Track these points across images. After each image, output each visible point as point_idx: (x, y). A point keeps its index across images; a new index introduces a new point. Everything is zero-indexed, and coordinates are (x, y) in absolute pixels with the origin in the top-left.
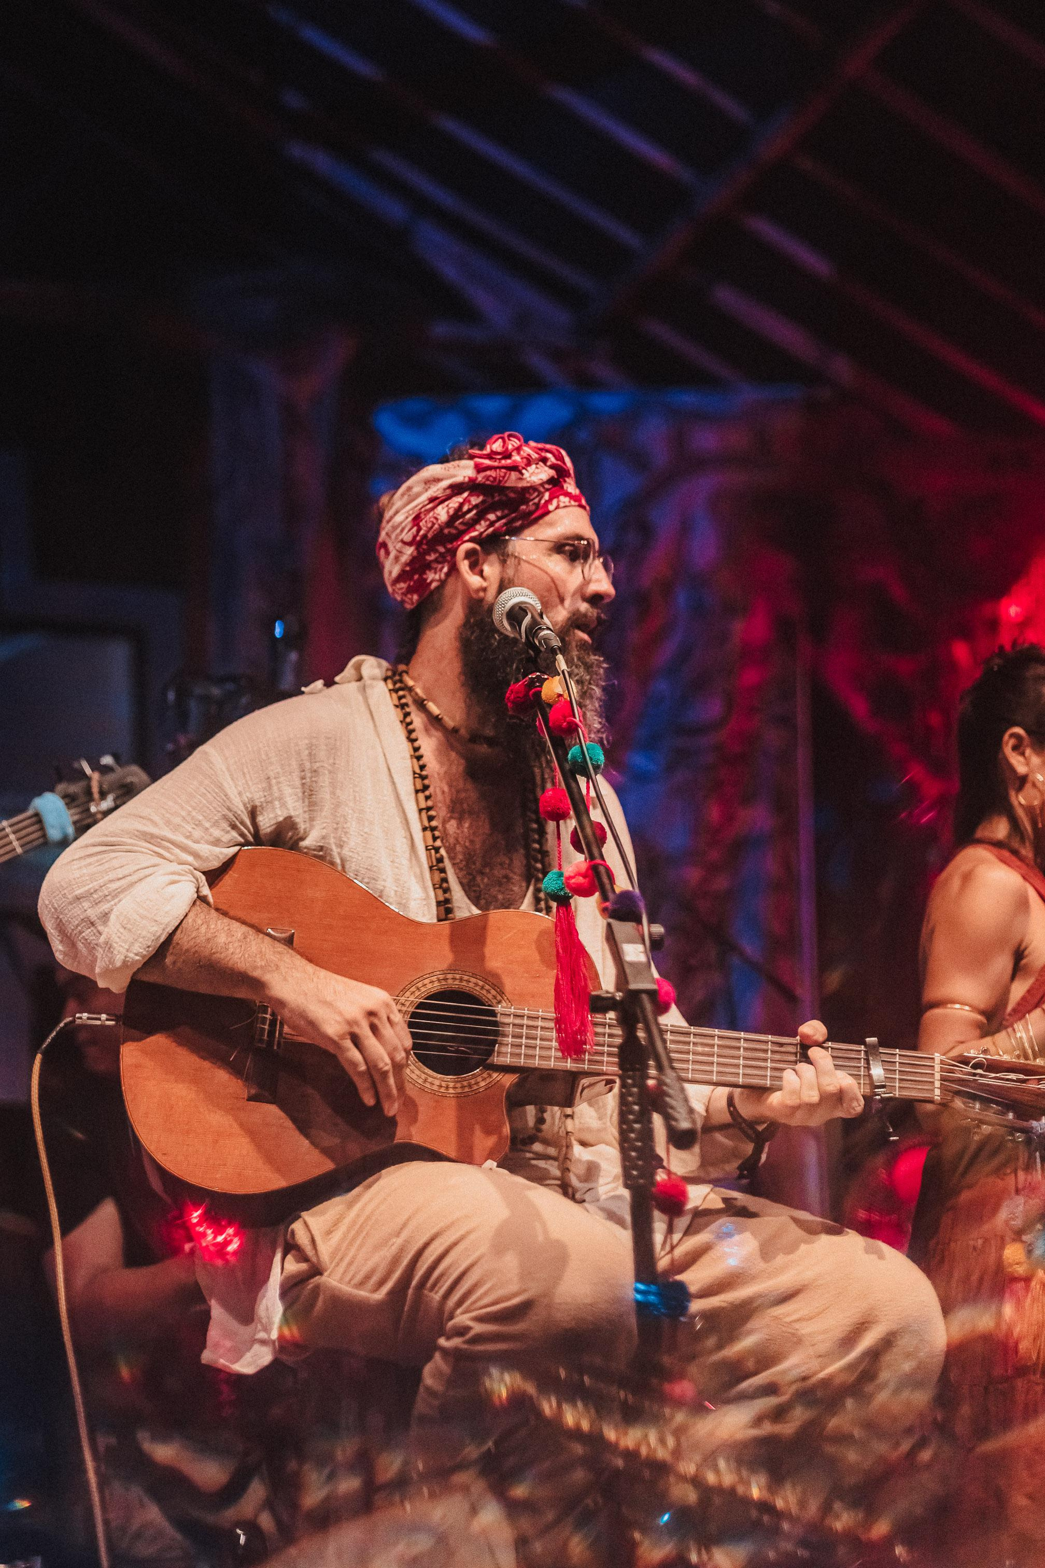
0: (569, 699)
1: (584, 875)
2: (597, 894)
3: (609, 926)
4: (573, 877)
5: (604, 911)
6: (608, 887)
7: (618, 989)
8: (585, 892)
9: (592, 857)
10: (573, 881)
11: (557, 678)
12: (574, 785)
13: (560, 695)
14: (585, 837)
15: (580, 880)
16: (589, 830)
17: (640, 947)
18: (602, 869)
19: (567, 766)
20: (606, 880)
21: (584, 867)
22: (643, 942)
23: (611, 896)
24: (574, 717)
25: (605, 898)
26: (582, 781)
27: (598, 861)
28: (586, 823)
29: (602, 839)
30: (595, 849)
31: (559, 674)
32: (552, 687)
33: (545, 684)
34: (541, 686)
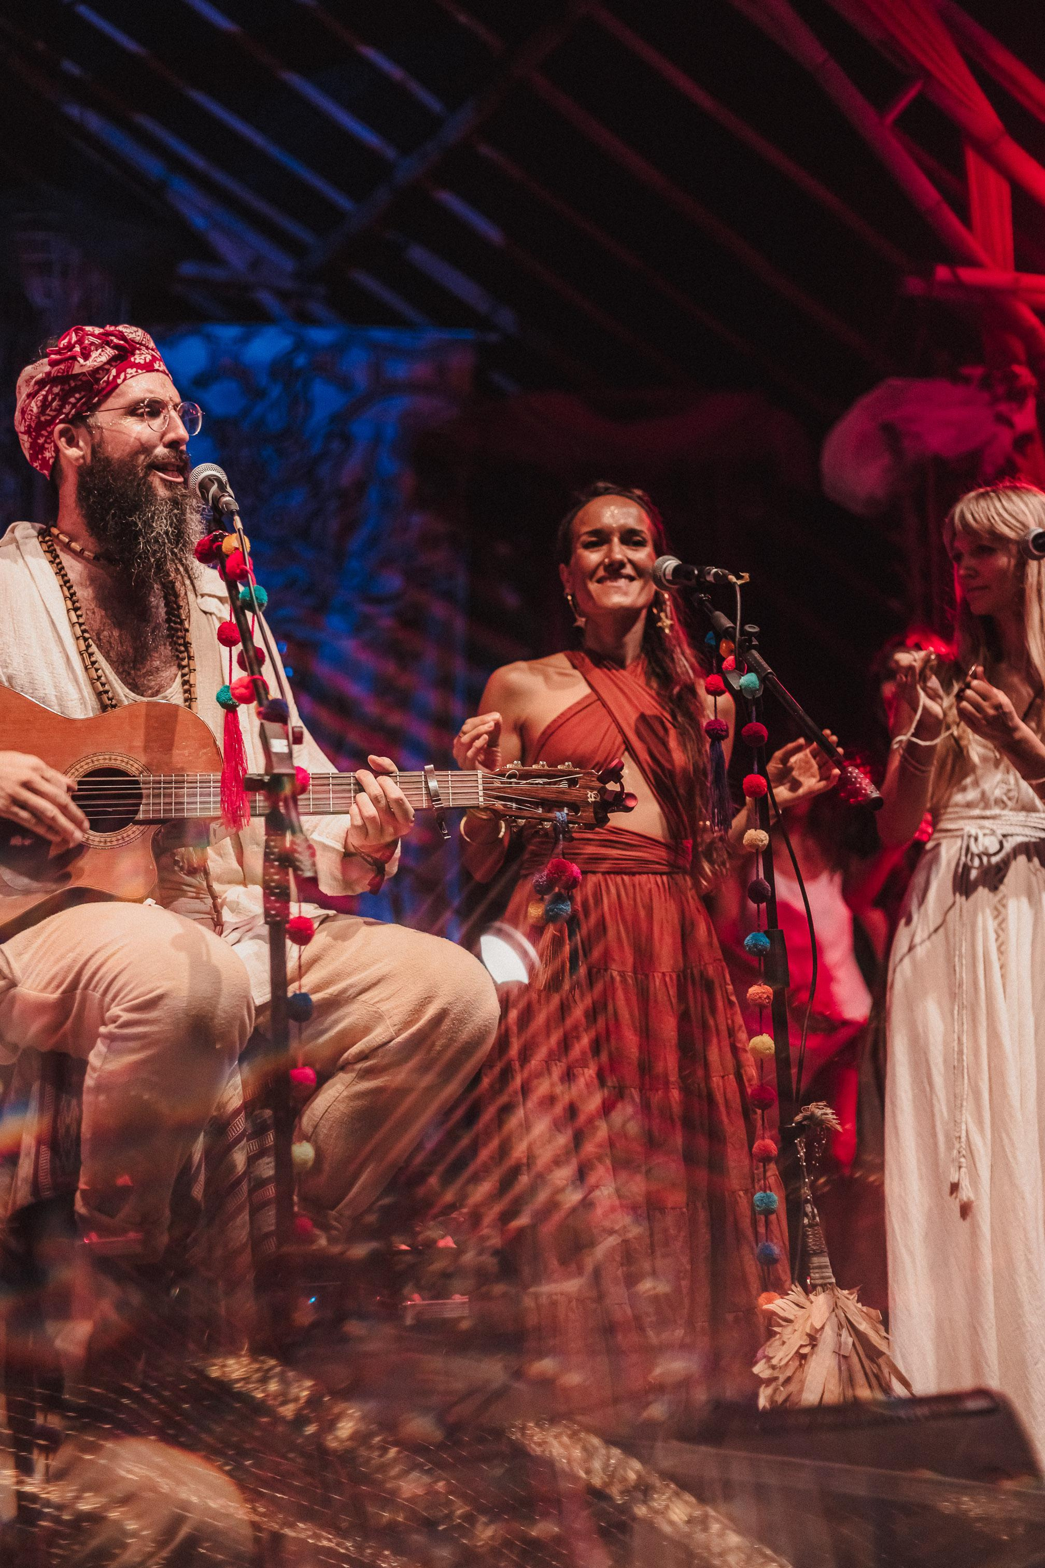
0: (243, 552)
1: (246, 687)
2: (255, 703)
3: (262, 725)
4: (237, 688)
5: (259, 714)
6: (263, 696)
7: (267, 773)
8: (247, 700)
9: (252, 673)
10: (238, 691)
11: (235, 535)
12: (242, 619)
13: (237, 549)
14: (248, 657)
15: (243, 690)
16: (251, 653)
17: (285, 742)
18: (260, 683)
19: (239, 603)
20: (262, 691)
21: (247, 680)
22: (287, 738)
23: (265, 702)
24: (246, 566)
25: (260, 704)
26: (249, 615)
27: (257, 676)
28: (250, 647)
29: (261, 662)
30: (256, 668)
31: (236, 532)
32: (231, 542)
33: (226, 540)
34: (222, 541)
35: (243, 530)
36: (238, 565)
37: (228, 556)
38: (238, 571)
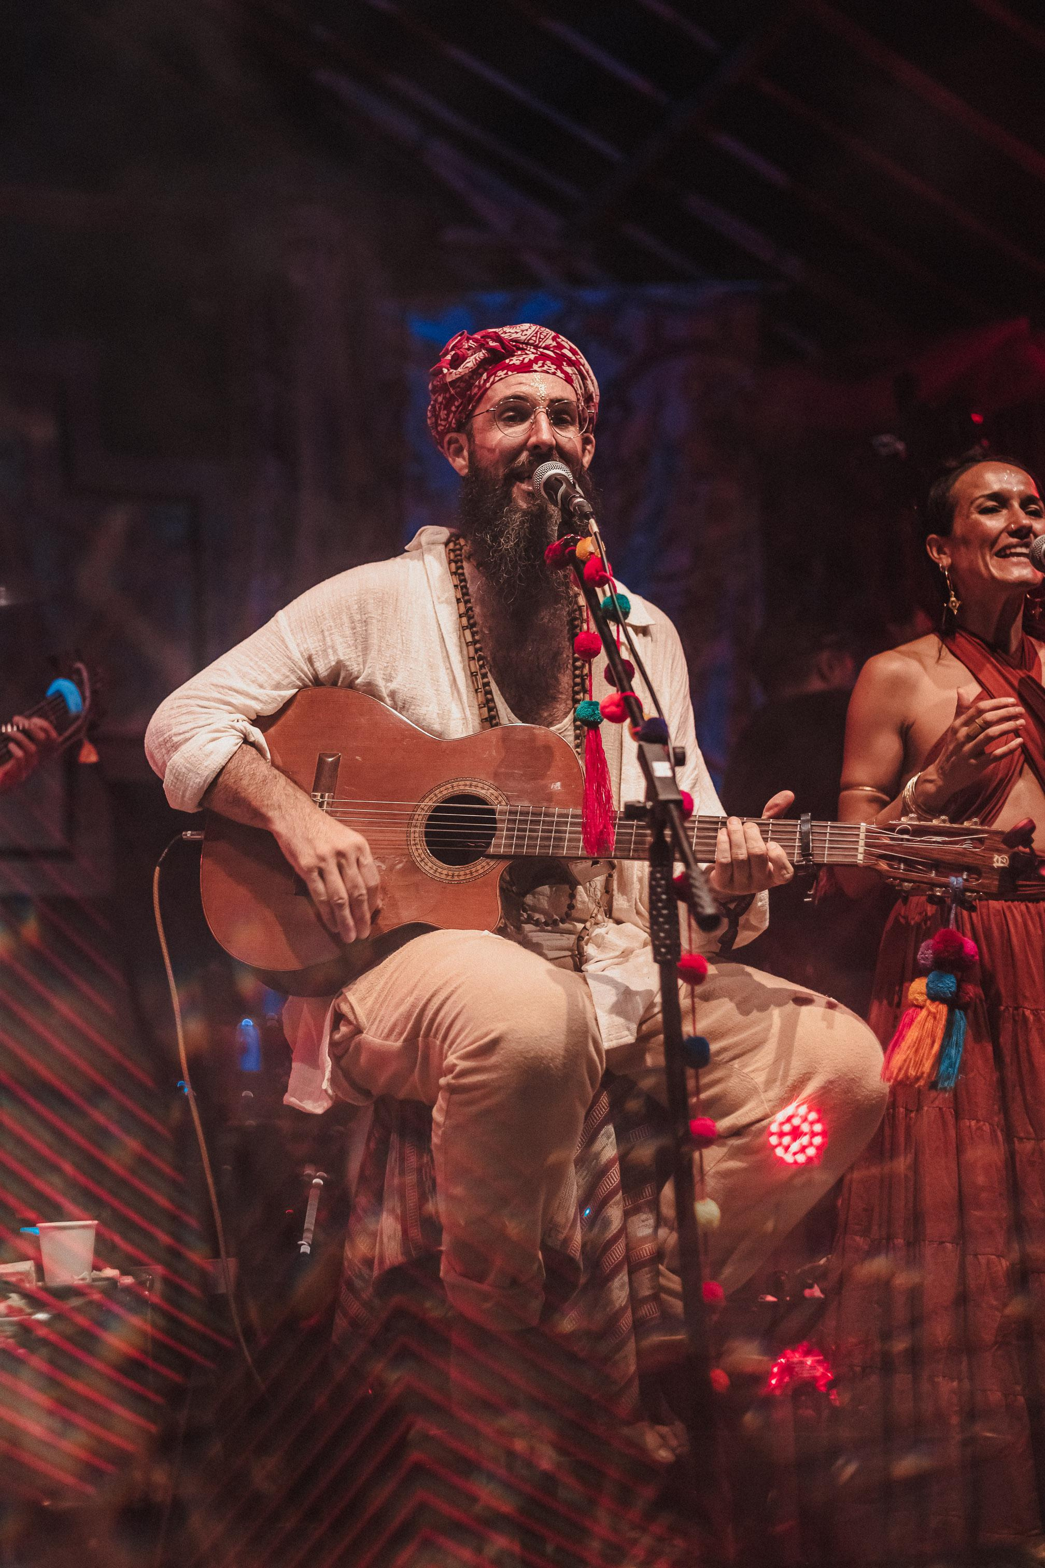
0: (600, 556)
1: (616, 704)
2: (628, 721)
4: (605, 706)
5: (635, 735)
6: (638, 714)
8: (616, 718)
9: (622, 689)
10: (607, 710)
11: (589, 539)
12: (606, 629)
13: (591, 553)
14: (617, 673)
15: (613, 709)
16: (620, 668)
17: (667, 764)
18: (632, 700)
19: (600, 614)
20: (636, 709)
22: (670, 760)
23: (639, 724)
24: (606, 572)
25: (635, 723)
26: (613, 627)
27: (628, 693)
28: (618, 661)
29: (631, 675)
30: (625, 683)
31: (591, 536)
32: (587, 546)
33: (579, 544)
34: (575, 545)
35: (600, 534)
36: (597, 572)
37: (583, 562)
38: (597, 578)
